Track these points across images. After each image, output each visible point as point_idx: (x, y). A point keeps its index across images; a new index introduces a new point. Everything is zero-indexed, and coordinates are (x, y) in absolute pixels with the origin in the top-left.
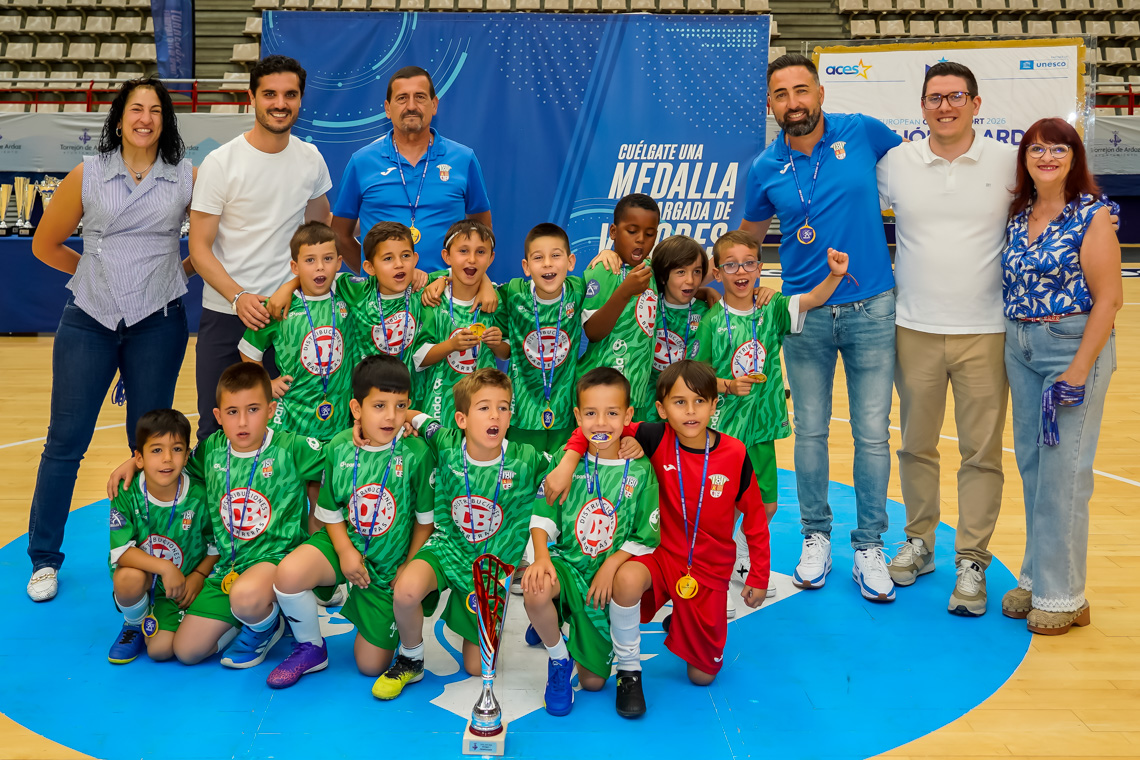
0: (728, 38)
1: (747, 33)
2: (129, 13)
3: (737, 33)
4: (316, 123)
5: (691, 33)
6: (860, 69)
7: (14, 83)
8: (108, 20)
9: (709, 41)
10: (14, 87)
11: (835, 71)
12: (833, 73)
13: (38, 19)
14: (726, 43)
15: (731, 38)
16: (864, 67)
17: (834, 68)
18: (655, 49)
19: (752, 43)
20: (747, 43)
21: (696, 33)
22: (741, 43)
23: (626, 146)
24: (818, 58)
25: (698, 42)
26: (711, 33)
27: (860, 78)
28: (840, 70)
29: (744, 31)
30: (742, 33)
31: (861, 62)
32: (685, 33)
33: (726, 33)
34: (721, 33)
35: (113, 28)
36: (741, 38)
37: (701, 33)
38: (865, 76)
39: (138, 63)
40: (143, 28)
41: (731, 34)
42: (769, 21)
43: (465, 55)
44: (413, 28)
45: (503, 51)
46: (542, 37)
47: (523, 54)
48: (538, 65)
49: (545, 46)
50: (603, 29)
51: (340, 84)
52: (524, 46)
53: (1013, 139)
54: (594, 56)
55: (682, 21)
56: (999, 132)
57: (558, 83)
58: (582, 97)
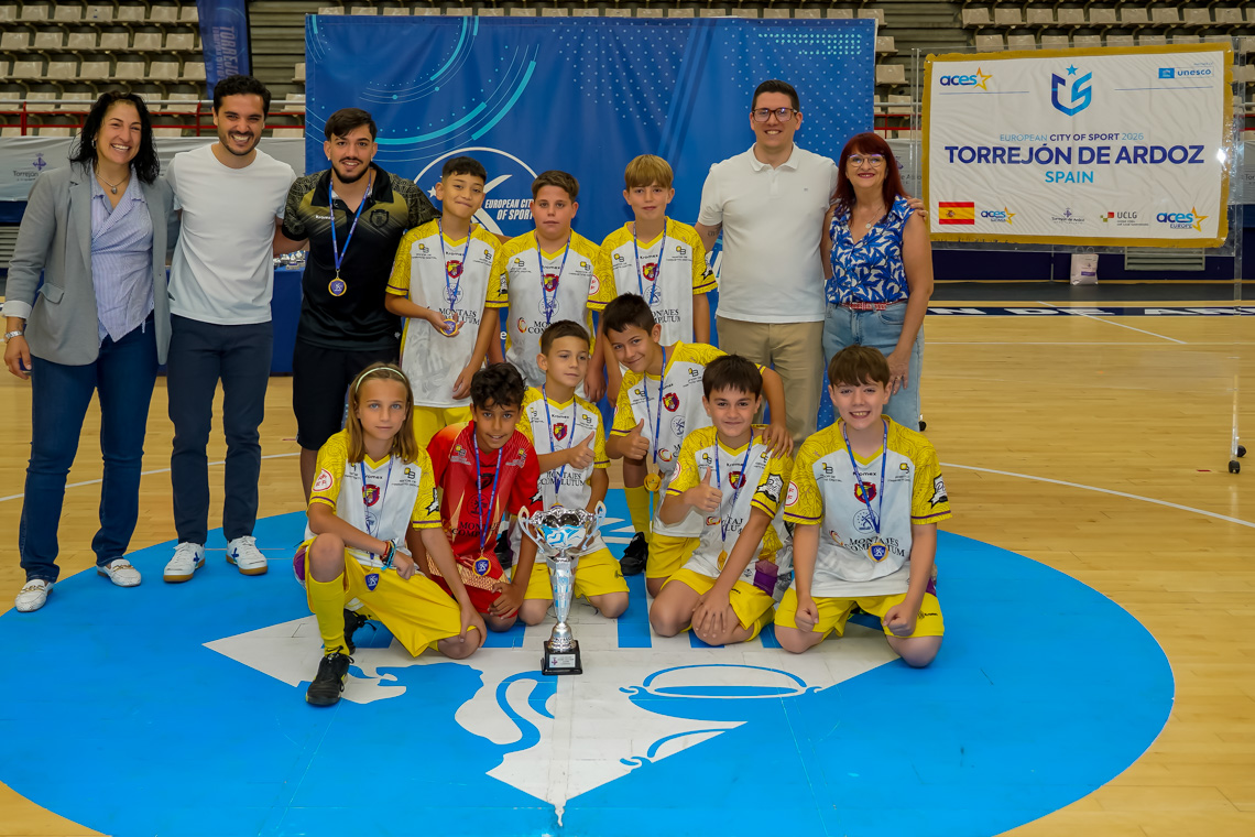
0: (828, 44)
1: (850, 39)
2: (181, 29)
3: (838, 39)
5: (786, 39)
6: (978, 79)
7: (58, 106)
8: (158, 36)
9: (808, 48)
10: (58, 110)
11: (950, 81)
12: (948, 84)
13: (81, 36)
14: (827, 51)
15: (832, 44)
16: (982, 76)
17: (949, 78)
18: (745, 57)
19: (856, 50)
20: (850, 50)
21: (792, 39)
22: (843, 50)
24: (931, 66)
25: (795, 48)
26: (809, 39)
27: (979, 89)
28: (956, 81)
29: (847, 36)
30: (844, 39)
31: (979, 71)
32: (780, 38)
33: (826, 39)
34: (821, 39)
35: (164, 45)
37: (797, 39)
38: (984, 87)
39: (192, 83)
40: (196, 45)
41: (832, 40)
42: (874, 25)
43: (532, 64)
44: (475, 34)
45: (576, 59)
46: (619, 44)
47: (599, 63)
48: (616, 74)
49: (623, 54)
50: (687, 34)
51: (395, 97)
52: (599, 54)
53: (1152, 157)
54: (678, 65)
55: (776, 25)
56: (1136, 148)
57: (638, 95)
58: (666, 110)
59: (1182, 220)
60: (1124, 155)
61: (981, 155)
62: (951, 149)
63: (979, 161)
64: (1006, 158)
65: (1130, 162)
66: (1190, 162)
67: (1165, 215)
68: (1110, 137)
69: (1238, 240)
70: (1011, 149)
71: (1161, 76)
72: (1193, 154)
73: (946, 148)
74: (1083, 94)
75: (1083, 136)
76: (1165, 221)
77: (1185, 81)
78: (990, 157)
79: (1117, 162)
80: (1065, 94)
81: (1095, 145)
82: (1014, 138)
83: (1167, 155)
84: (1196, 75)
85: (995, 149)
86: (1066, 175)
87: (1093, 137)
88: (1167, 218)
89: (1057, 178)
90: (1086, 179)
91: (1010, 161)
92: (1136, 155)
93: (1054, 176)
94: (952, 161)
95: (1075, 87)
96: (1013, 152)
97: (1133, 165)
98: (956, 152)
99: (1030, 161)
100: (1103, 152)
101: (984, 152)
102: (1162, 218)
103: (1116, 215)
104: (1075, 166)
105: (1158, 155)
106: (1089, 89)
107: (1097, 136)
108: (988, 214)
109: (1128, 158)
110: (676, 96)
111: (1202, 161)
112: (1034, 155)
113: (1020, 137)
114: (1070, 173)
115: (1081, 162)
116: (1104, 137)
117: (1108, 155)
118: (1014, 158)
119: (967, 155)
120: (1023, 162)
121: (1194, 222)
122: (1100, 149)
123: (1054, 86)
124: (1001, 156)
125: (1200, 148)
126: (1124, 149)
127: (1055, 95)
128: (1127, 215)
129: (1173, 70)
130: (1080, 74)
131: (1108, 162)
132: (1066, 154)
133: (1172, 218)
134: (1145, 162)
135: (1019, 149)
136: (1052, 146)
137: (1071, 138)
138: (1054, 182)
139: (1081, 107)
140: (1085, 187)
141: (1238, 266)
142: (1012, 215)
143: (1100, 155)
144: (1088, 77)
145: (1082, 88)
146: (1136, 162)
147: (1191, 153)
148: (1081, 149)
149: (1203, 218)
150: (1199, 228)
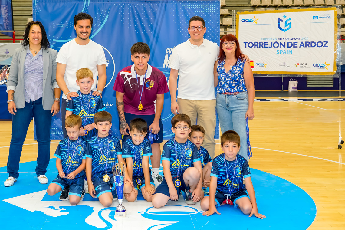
0: (205, 9)
1: (212, 7)
3: (208, 7)
4: (54, 40)
5: (191, 7)
6: (254, 20)
9: (198, 10)
11: (245, 21)
12: (244, 22)
14: (204, 11)
15: (206, 9)
16: (255, 19)
17: (244, 20)
18: (178, 13)
19: (214, 11)
20: (212, 11)
21: (193, 7)
22: (210, 11)
23: (168, 48)
24: (238, 16)
25: (194, 10)
26: (198, 7)
27: (254, 23)
28: (247, 21)
29: (211, 6)
30: (210, 7)
31: (254, 17)
32: (189, 7)
33: (204, 7)
34: (202, 7)
36: (210, 9)
37: (195, 7)
38: (256, 23)
41: (206, 7)
42: (220, 2)
43: (108, 15)
44: (88, 5)
45: (122, 14)
46: (136, 9)
47: (129, 15)
48: (135, 19)
49: (137, 12)
50: (158, 5)
51: (62, 26)
52: (129, 12)
53: (311, 45)
54: (155, 15)
55: (188, 2)
56: (306, 42)
57: (142, 26)
58: (152, 30)
59: (322, 66)
60: (302, 45)
61: (255, 45)
62: (246, 43)
63: (255, 47)
64: (263, 46)
65: (304, 47)
66: (324, 47)
67: (316, 64)
68: (298, 39)
69: (340, 73)
70: (265, 43)
71: (314, 19)
72: (325, 44)
73: (244, 43)
74: (288, 24)
75: (288, 39)
76: (316, 66)
77: (321, 20)
78: (258, 46)
79: (300, 47)
80: (282, 25)
81: (293, 41)
82: (266, 39)
83: (316, 45)
84: (325, 18)
85: (260, 43)
86: (283, 51)
87: (291, 39)
88: (316, 65)
89: (281, 52)
90: (290, 52)
91: (265, 47)
92: (306, 45)
93: (279, 52)
94: (246, 47)
95: (286, 22)
96: (266, 44)
97: (305, 48)
98: (247, 44)
99: (271, 47)
100: (295, 44)
101: (256, 44)
102: (315, 65)
103: (300, 64)
104: (286, 48)
105: (313, 45)
106: (290, 23)
107: (293, 38)
108: (258, 64)
109: (303, 46)
110: (155, 26)
111: (328, 46)
112: (273, 45)
113: (268, 39)
114: (285, 51)
115: (288, 47)
116: (295, 39)
117: (297, 45)
118: (266, 46)
119: (251, 45)
120: (269, 47)
121: (325, 67)
122: (294, 43)
123: (279, 22)
124: (262, 45)
125: (327, 42)
126: (302, 43)
127: (279, 25)
128: (303, 64)
129: (317, 17)
130: (287, 18)
131: (297, 47)
132: (283, 44)
133: (318, 65)
134: (309, 47)
135: (268, 43)
136: (279, 42)
137: (285, 39)
138: (280, 53)
139: (288, 29)
140: (290, 55)
141: (340, 81)
142: (266, 65)
143: (294, 45)
144: (290, 19)
145: (288, 23)
146: (306, 47)
147: (324, 44)
148: (288, 43)
149: (328, 65)
150: (327, 68)
